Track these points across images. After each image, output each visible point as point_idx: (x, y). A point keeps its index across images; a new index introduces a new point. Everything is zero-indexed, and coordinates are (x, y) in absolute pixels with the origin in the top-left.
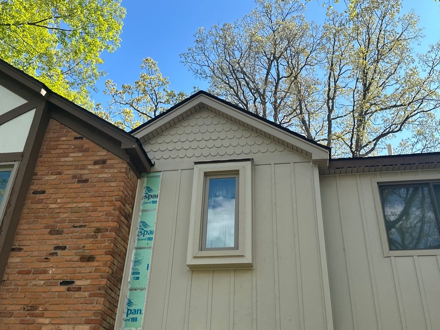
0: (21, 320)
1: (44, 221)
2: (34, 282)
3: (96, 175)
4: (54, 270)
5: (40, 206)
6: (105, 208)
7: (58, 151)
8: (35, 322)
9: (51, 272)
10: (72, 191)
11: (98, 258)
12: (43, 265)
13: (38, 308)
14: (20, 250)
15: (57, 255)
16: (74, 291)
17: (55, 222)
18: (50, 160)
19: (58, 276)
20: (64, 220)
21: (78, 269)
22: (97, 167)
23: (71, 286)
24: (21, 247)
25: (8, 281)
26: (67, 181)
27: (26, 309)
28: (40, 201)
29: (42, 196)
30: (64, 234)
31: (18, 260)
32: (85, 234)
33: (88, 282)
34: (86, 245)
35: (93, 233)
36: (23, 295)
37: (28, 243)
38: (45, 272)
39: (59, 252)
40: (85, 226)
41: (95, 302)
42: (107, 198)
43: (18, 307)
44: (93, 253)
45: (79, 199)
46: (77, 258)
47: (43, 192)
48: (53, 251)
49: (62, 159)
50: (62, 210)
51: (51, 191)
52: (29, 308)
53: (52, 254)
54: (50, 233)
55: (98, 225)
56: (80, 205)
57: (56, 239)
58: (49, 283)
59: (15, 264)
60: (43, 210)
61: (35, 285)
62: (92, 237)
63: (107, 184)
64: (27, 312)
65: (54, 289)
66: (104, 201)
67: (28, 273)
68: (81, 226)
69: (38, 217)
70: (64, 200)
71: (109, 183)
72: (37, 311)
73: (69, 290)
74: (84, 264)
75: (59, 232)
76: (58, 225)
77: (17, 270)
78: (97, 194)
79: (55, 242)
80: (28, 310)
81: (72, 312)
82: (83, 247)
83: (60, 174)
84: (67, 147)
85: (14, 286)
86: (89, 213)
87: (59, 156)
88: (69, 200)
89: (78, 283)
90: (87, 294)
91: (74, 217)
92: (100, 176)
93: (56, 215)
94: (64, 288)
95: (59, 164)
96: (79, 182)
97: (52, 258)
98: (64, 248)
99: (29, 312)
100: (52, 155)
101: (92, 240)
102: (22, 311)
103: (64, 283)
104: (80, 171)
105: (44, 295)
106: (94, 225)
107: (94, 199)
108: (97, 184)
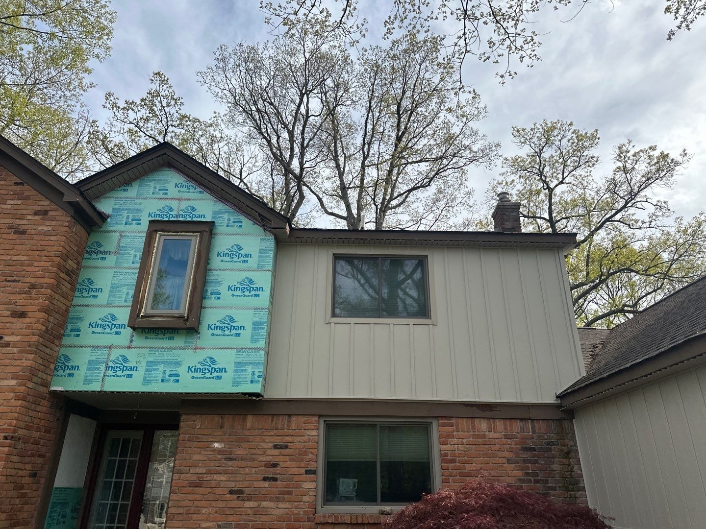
3: (35, 227)
6: (42, 263)
10: (6, 242)
11: (30, 314)
16: (2, 346)
21: (7, 324)
22: (37, 217)
26: (2, 231)
32: (18, 289)
33: (18, 338)
34: (19, 301)
35: (27, 289)
40: (18, 281)
41: (24, 358)
42: (46, 253)
44: (26, 309)
45: (13, 252)
46: (8, 313)
55: (33, 280)
56: (15, 258)
62: (26, 293)
63: (47, 238)
66: (42, 256)
68: (14, 281)
71: (49, 237)
74: (15, 320)
78: (35, 247)
82: (15, 302)
84: (5, 192)
86: (25, 268)
88: (3, 252)
89: (6, 338)
90: (16, 350)
91: (7, 270)
92: (40, 228)
96: (15, 233)
101: (25, 295)
104: (17, 221)
106: (27, 280)
107: (31, 253)
108: (36, 237)
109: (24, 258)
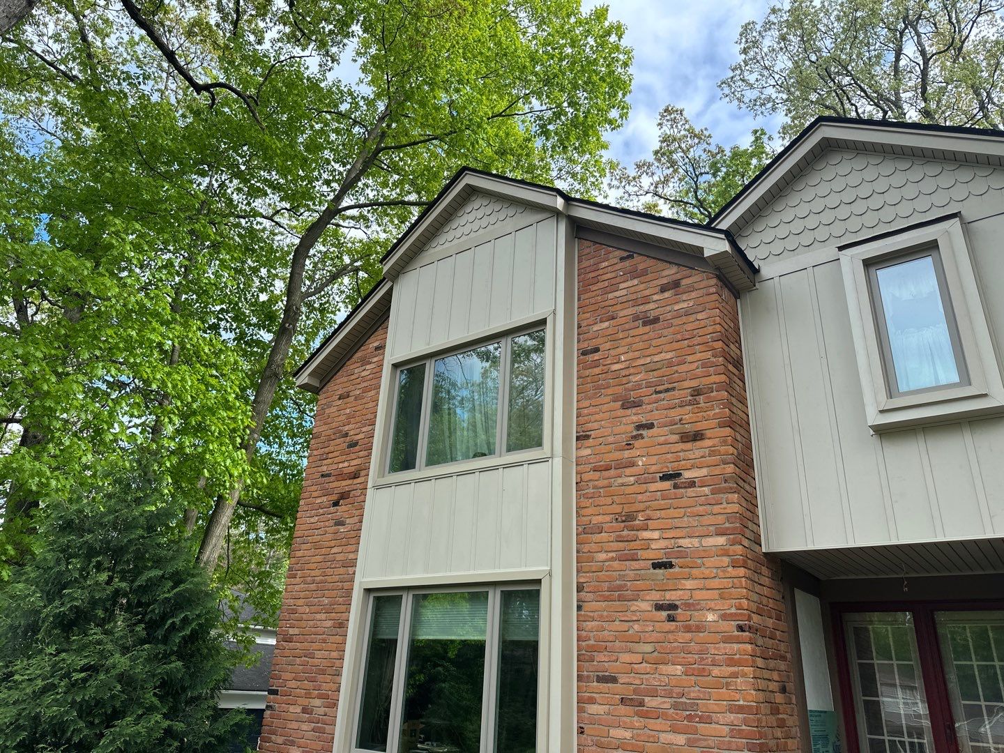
0: (618, 536)
1: (610, 391)
2: (620, 481)
3: (669, 308)
4: (644, 459)
5: (597, 370)
6: (699, 356)
7: (601, 285)
8: (637, 537)
9: (640, 463)
10: (637, 339)
11: (708, 433)
12: (627, 454)
13: (637, 516)
14: (588, 437)
15: (643, 438)
16: (685, 487)
17: (625, 389)
18: (593, 301)
19: (653, 469)
20: (639, 385)
21: (681, 454)
22: (667, 295)
23: (678, 481)
24: (587, 433)
25: (582, 483)
26: (627, 326)
27: (619, 520)
28: (596, 364)
29: (596, 356)
30: (644, 407)
31: (588, 451)
32: (677, 401)
33: (704, 472)
34: (684, 417)
35: (690, 398)
36: (609, 500)
37: (596, 425)
38: (633, 465)
39: (644, 432)
40: (673, 389)
41: (724, 501)
42: (697, 340)
43: (608, 518)
44: (699, 426)
45: (652, 350)
46: (676, 438)
47: (596, 350)
48: (635, 433)
49: (611, 296)
50: (632, 370)
51: (608, 346)
52: (624, 518)
53: (635, 437)
54: (624, 407)
55: (694, 384)
56: (656, 358)
57: (635, 414)
58: (643, 478)
59: (585, 458)
60: (604, 375)
61: (623, 485)
62: (690, 403)
63: (692, 318)
64: (623, 524)
65: (653, 487)
66: (694, 345)
67: (607, 469)
68: (667, 390)
69: (599, 388)
70: (630, 355)
71: (694, 315)
72: (637, 522)
73: (676, 486)
74: (689, 445)
75: (637, 404)
76: (632, 393)
77: (590, 466)
78: (679, 337)
79: (635, 418)
80: (623, 521)
81: (690, 519)
82: (681, 420)
83: (613, 318)
84: (613, 275)
85: (593, 488)
86: (675, 368)
87: (606, 291)
88: (637, 354)
89: (687, 475)
90: (706, 490)
91: (652, 377)
92: (676, 307)
93: (625, 380)
94: (667, 484)
95: (607, 303)
96: (645, 324)
97: (637, 443)
98: (651, 426)
99: (626, 523)
100: (595, 293)
101: (690, 407)
102: (614, 524)
103: (665, 478)
104: (641, 307)
105: (640, 497)
106: (687, 384)
107: (675, 345)
108: (675, 322)
109: (669, 355)
